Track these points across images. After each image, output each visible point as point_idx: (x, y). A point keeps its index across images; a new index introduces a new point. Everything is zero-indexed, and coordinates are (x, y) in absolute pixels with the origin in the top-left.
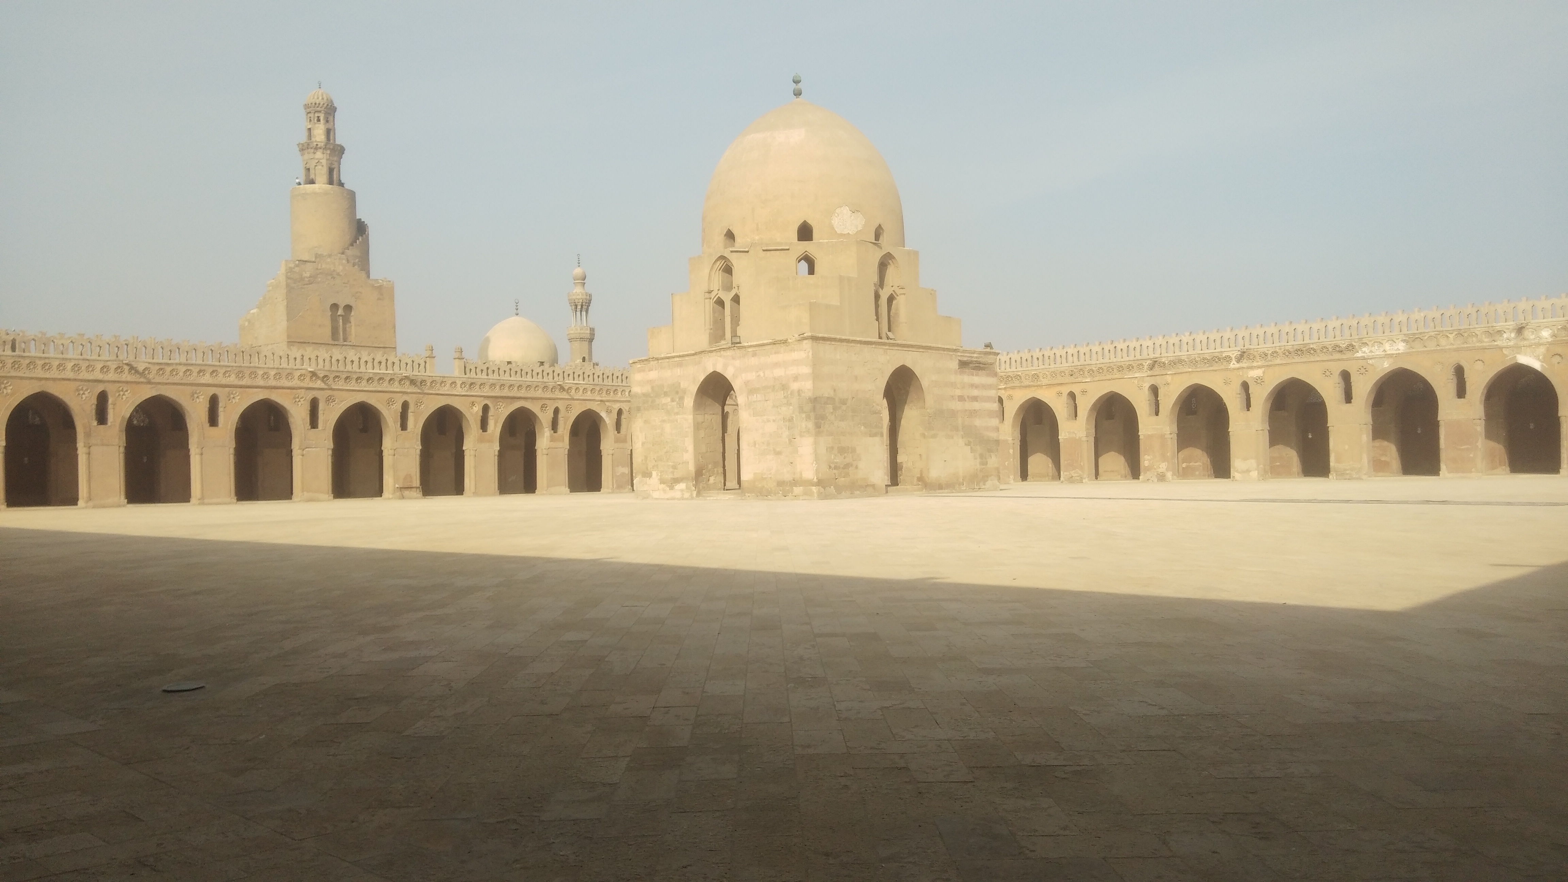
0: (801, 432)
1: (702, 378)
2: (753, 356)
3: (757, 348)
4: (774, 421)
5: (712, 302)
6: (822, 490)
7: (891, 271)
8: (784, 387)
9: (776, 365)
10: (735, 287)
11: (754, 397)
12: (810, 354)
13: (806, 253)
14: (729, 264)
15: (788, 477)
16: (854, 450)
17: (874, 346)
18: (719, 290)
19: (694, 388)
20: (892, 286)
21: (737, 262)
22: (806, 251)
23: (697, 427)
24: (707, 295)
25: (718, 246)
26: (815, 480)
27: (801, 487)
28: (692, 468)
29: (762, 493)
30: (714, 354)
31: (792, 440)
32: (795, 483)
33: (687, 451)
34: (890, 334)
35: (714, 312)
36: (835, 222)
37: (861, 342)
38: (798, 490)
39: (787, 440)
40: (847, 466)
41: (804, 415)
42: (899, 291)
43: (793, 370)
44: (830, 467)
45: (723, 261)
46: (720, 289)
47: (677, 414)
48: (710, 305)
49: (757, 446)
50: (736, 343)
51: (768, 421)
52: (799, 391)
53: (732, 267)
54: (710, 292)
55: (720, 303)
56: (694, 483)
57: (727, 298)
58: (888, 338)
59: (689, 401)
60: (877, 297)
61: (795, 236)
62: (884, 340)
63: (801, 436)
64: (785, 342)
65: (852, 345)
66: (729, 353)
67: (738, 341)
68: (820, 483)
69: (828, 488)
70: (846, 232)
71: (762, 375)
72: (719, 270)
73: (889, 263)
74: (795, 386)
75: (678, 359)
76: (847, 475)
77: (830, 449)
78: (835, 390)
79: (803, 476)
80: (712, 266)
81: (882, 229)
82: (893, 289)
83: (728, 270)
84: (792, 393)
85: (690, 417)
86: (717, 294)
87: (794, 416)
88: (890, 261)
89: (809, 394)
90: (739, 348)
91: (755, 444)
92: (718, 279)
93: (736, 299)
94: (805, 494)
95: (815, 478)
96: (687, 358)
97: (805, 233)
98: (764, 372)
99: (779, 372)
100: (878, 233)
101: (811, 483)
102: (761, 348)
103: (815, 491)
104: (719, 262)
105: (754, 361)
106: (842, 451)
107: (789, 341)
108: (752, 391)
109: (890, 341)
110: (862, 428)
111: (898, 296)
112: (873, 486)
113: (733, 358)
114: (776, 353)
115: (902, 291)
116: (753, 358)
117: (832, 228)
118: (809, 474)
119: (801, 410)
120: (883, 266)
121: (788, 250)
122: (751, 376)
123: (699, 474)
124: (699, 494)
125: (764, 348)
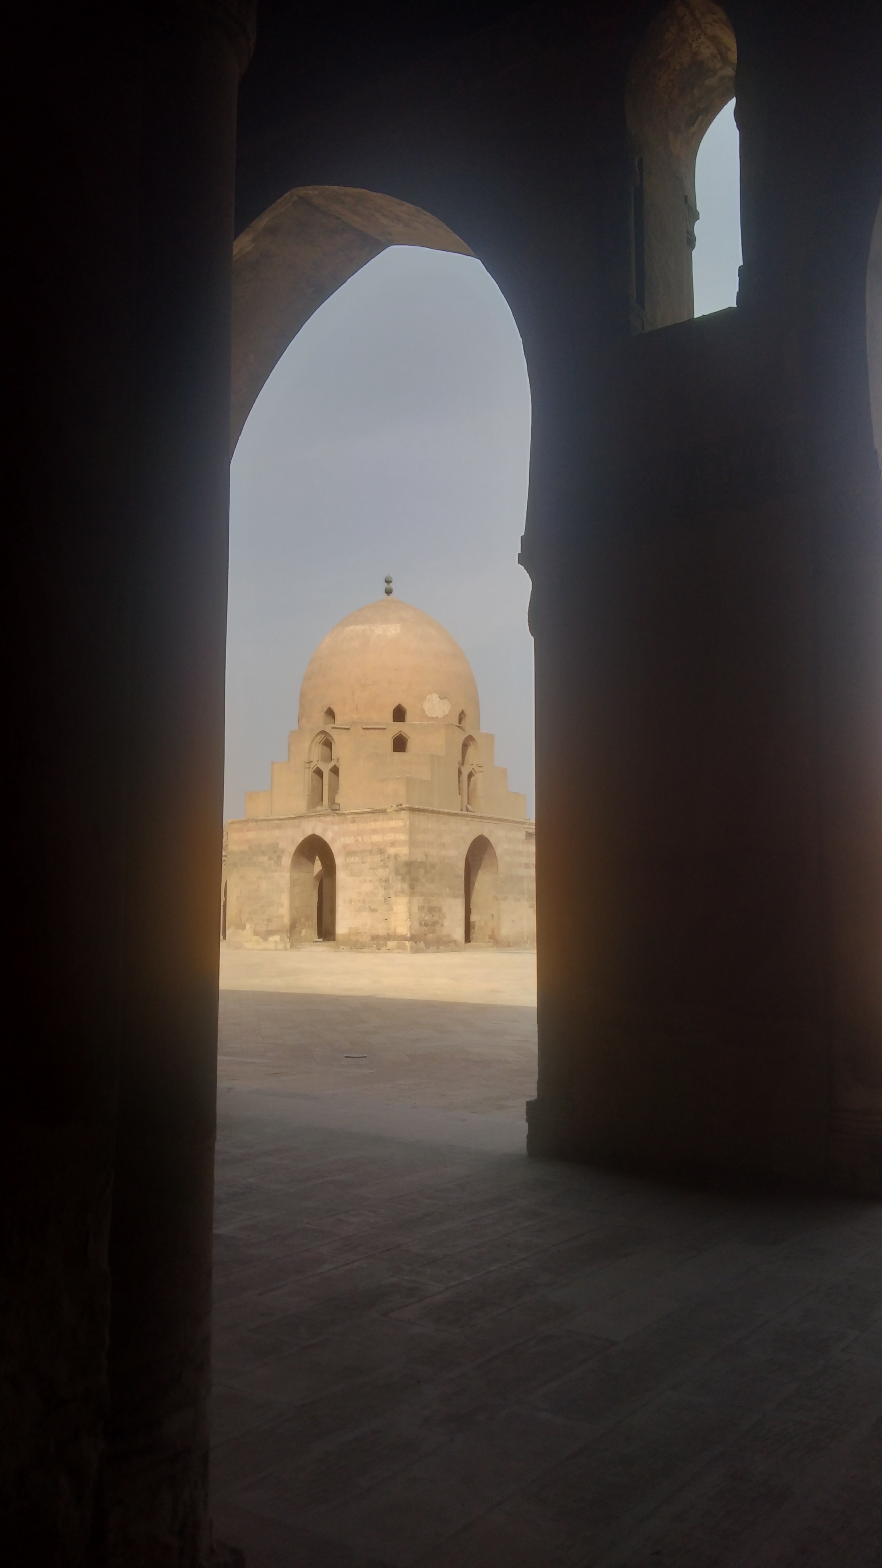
0: (396, 892)
1: (300, 839)
2: (352, 823)
3: (356, 816)
4: (370, 881)
5: (311, 771)
6: (414, 944)
7: (471, 751)
8: (381, 852)
9: (375, 831)
10: (334, 760)
11: (352, 859)
12: (408, 823)
13: (401, 732)
14: (329, 739)
15: (382, 932)
16: (440, 910)
17: (458, 817)
18: (318, 761)
19: (292, 849)
20: (472, 765)
21: (338, 738)
22: (401, 731)
23: (293, 883)
24: (307, 765)
25: (318, 721)
26: (409, 935)
27: (395, 942)
28: (287, 921)
29: (356, 945)
30: (314, 819)
31: (387, 899)
32: (389, 937)
33: (283, 906)
34: (469, 806)
35: (312, 780)
36: (427, 706)
37: (448, 814)
38: (391, 944)
39: (383, 899)
40: (435, 923)
41: (399, 877)
42: (477, 769)
43: (390, 837)
44: (421, 924)
45: (324, 736)
46: (320, 760)
47: (274, 871)
48: (309, 774)
49: (353, 903)
50: (334, 809)
51: (365, 881)
52: (396, 856)
53: (333, 742)
54: (310, 762)
55: (319, 773)
56: (289, 935)
57: (326, 769)
58: (468, 810)
59: (287, 861)
60: (460, 773)
61: (390, 717)
62: (464, 812)
63: (396, 896)
64: (384, 811)
65: (441, 816)
66: (329, 819)
67: (338, 808)
68: (413, 938)
69: (418, 943)
70: (435, 716)
71: (360, 840)
72: (319, 743)
73: (470, 745)
74: (392, 851)
75: (277, 822)
76: (434, 932)
77: (421, 908)
78: (426, 856)
79: (397, 931)
80: (313, 740)
81: (465, 714)
82: (472, 767)
83: (328, 744)
84: (389, 857)
85: (287, 875)
86: (317, 764)
87: (390, 878)
88: (471, 743)
89: (404, 859)
90: (339, 815)
91: (351, 901)
92: (317, 751)
93: (335, 771)
94: (399, 948)
95: (409, 934)
96: (286, 822)
97: (399, 714)
98: (362, 838)
99: (376, 838)
100: (462, 716)
101: (404, 938)
102: (360, 816)
103: (408, 945)
104: (319, 737)
105: (353, 827)
106: (431, 910)
107: (388, 810)
108: (350, 854)
109: (469, 813)
110: (448, 890)
111: (476, 773)
112: (455, 942)
113: (333, 823)
114: (375, 820)
115: (481, 769)
116: (352, 825)
117: (423, 711)
118: (403, 929)
119: (397, 872)
120: (465, 746)
121: (385, 729)
122: (350, 840)
123: (293, 926)
124: (292, 946)
125: (364, 815)
